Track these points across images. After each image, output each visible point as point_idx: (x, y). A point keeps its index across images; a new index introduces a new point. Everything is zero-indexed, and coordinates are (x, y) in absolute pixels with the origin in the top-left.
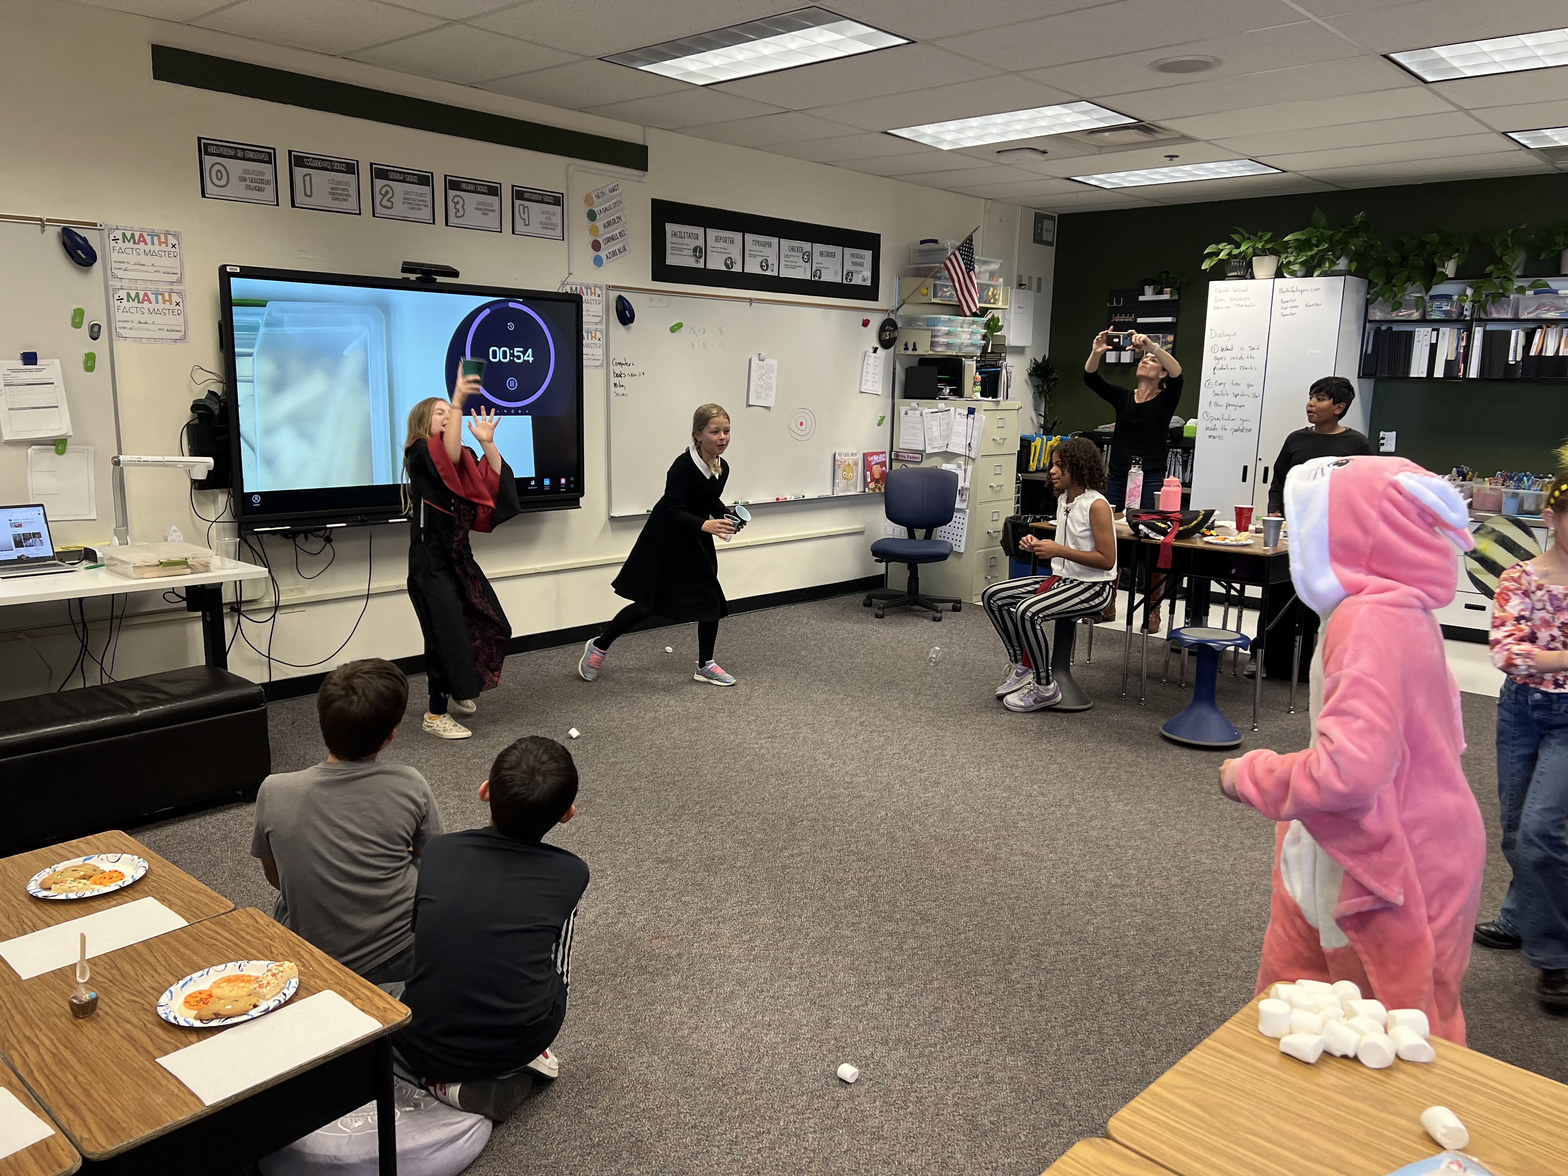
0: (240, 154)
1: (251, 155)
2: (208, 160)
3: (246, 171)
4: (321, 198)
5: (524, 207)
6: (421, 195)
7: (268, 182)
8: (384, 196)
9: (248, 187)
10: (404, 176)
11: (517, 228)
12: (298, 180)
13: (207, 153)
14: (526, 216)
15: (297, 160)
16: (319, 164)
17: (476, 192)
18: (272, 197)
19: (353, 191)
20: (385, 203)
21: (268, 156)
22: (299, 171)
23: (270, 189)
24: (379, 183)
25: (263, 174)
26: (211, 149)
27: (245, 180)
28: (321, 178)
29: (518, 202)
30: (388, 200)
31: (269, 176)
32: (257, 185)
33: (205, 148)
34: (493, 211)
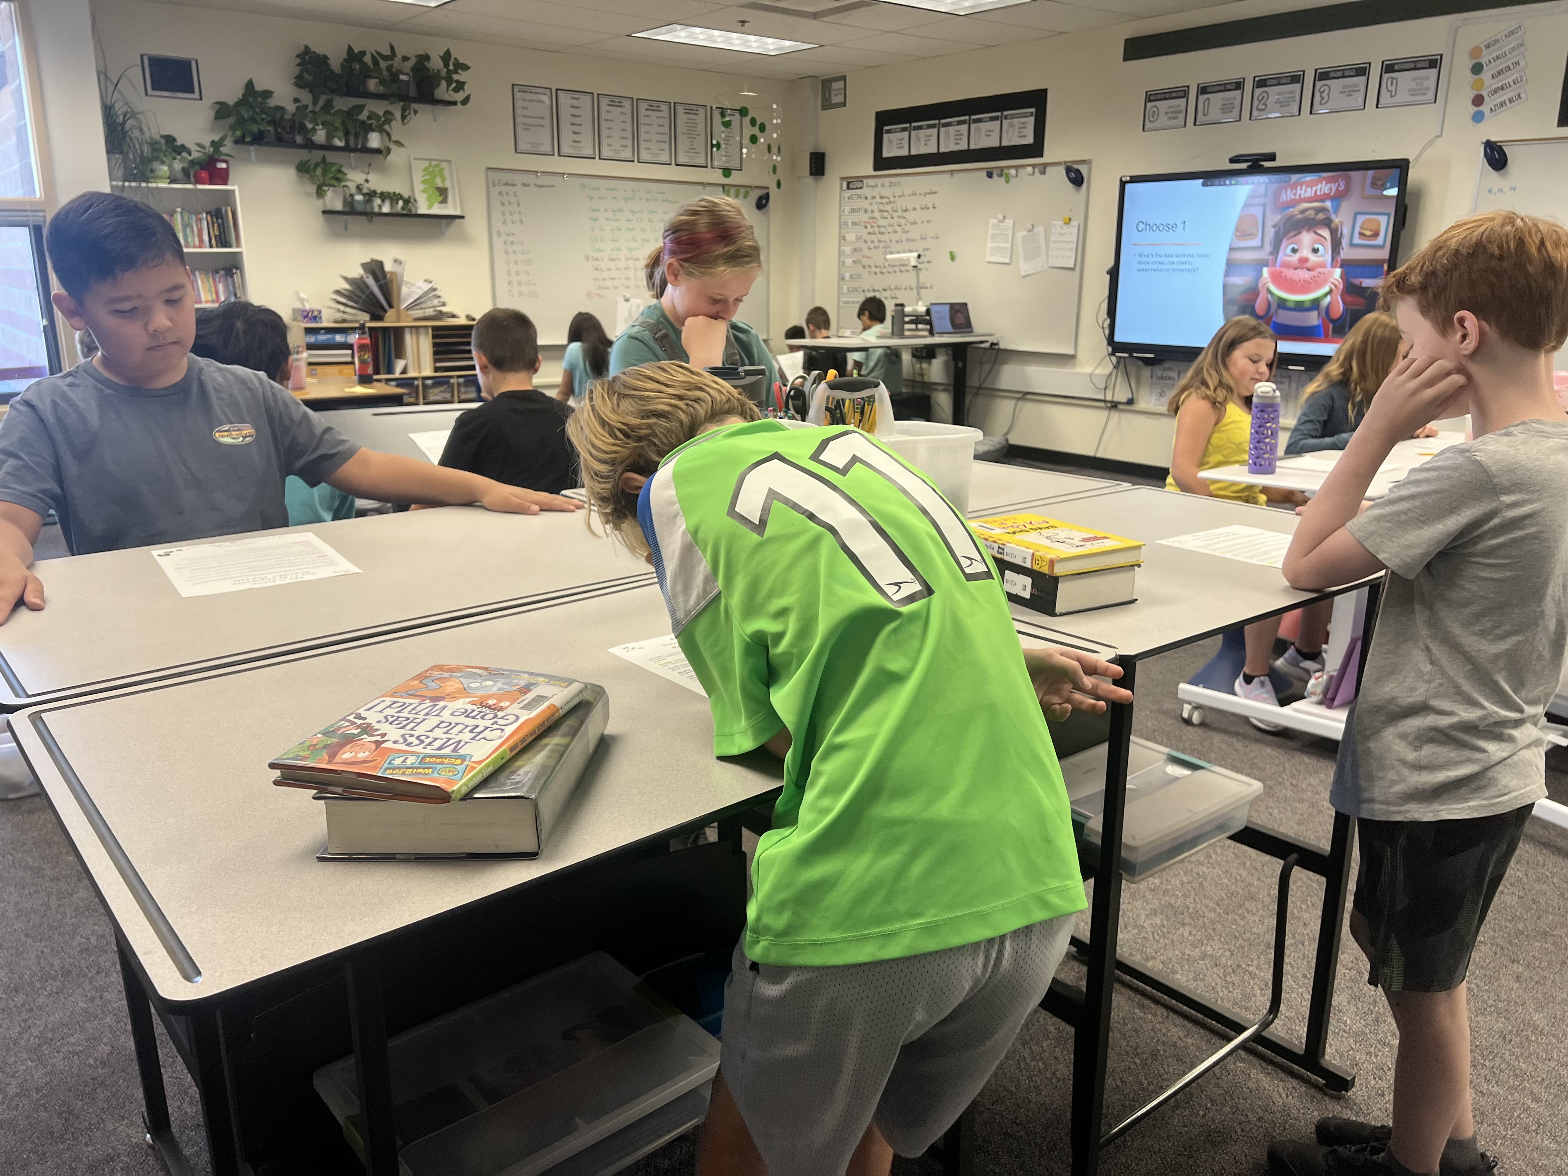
0: (1167, 96)
1: (1174, 95)
2: (1149, 105)
3: (1169, 107)
4: (1214, 113)
5: (1393, 79)
6: (1292, 92)
7: (1180, 112)
8: (1260, 101)
9: (1169, 118)
10: (1278, 80)
11: (1382, 101)
12: (1200, 105)
13: (1150, 101)
14: (1393, 88)
15: (1203, 90)
16: (1215, 89)
17: (1343, 77)
18: (1183, 123)
19: (1237, 103)
20: (1261, 107)
21: (1183, 93)
22: (1202, 98)
23: (1182, 116)
24: (1258, 91)
25: (1179, 106)
26: (1152, 98)
27: (1167, 113)
28: (1217, 99)
29: (1385, 76)
30: (1264, 104)
31: (1183, 107)
32: (1173, 114)
33: (1151, 97)
34: (1358, 91)
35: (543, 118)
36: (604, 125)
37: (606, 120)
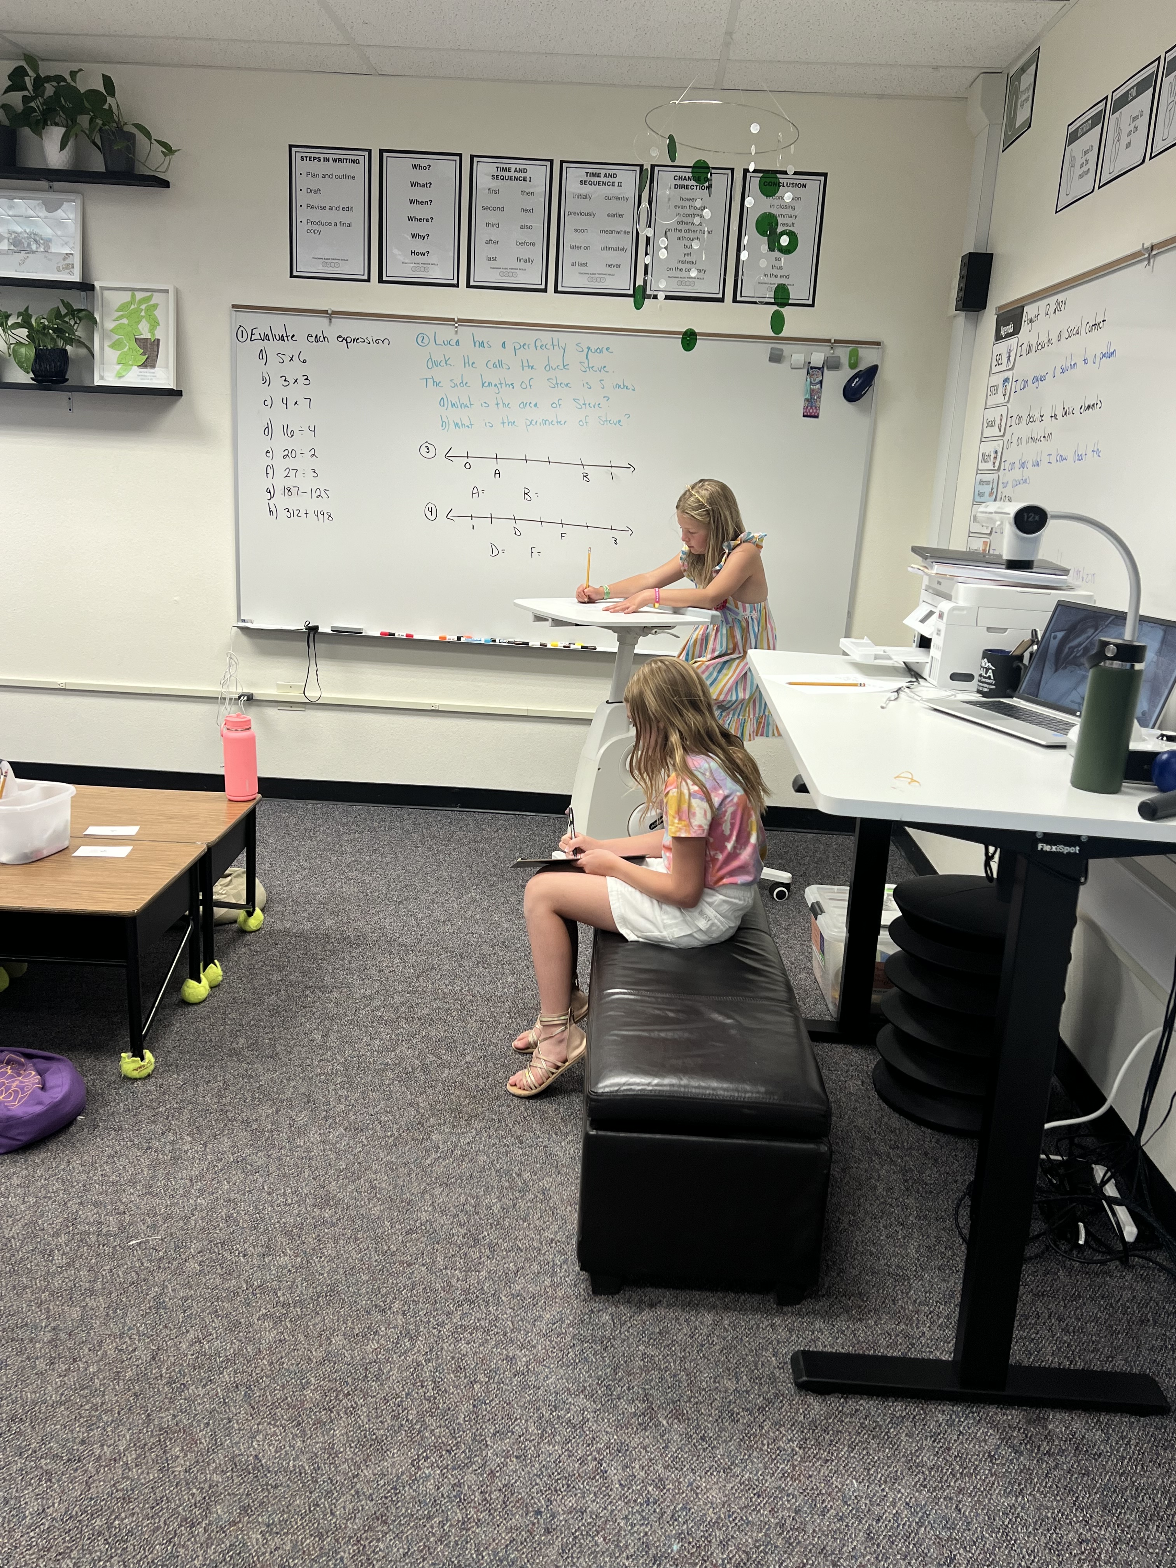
35: (350, 209)
36: (481, 217)
37: (485, 208)
